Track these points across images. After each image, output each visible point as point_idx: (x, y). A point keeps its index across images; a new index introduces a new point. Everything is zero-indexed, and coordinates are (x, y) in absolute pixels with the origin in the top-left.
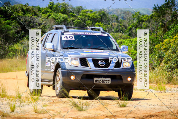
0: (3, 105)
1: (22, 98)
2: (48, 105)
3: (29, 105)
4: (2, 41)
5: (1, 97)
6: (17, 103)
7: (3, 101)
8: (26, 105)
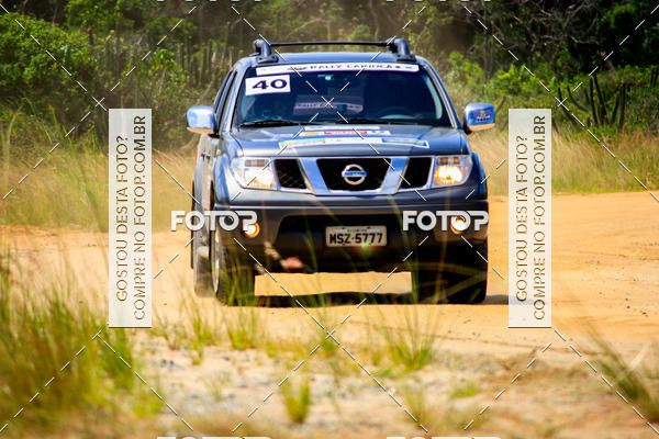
0: (244, 387)
2: (479, 391)
4: (227, 55)
5: (235, 347)
6: (320, 378)
7: (247, 368)
8: (365, 387)
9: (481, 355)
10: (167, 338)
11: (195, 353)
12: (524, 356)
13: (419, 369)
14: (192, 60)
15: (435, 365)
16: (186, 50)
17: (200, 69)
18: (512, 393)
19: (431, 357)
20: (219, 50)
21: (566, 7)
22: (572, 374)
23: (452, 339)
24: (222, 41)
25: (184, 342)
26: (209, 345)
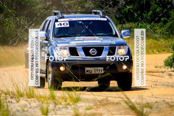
0: (31, 108)
1: (57, 98)
2: (93, 108)
3: (66, 107)
4: (25, 20)
5: (28, 97)
6: (51, 105)
7: (31, 103)
8: (62, 108)
9: (93, 99)
10: (10, 95)
11: (17, 99)
12: (105, 99)
13: (77, 103)
14: (16, 21)
15: (81, 101)
16: (14, 18)
17: (18, 24)
18: (102, 109)
19: (80, 99)
20: (23, 19)
21: (115, 7)
22: (117, 103)
23: (86, 95)
24: (24, 16)
25: (15, 96)
26: (21, 97)
